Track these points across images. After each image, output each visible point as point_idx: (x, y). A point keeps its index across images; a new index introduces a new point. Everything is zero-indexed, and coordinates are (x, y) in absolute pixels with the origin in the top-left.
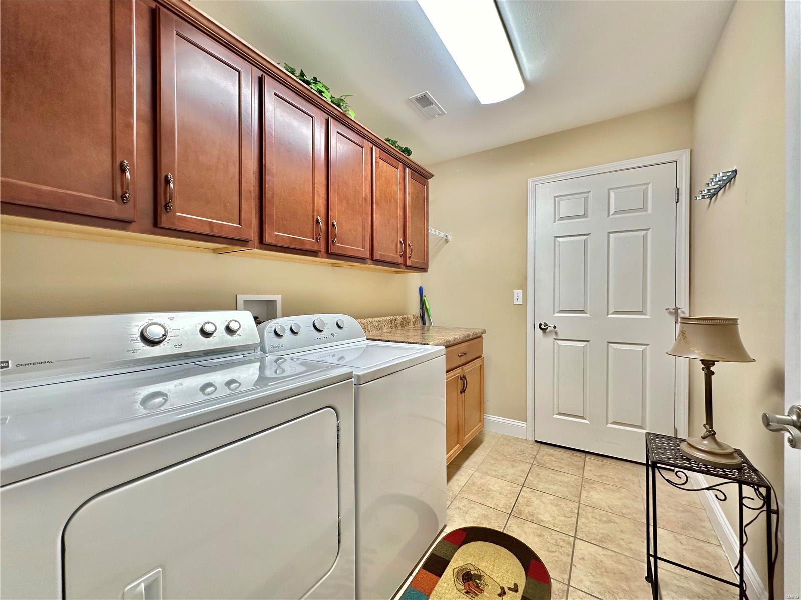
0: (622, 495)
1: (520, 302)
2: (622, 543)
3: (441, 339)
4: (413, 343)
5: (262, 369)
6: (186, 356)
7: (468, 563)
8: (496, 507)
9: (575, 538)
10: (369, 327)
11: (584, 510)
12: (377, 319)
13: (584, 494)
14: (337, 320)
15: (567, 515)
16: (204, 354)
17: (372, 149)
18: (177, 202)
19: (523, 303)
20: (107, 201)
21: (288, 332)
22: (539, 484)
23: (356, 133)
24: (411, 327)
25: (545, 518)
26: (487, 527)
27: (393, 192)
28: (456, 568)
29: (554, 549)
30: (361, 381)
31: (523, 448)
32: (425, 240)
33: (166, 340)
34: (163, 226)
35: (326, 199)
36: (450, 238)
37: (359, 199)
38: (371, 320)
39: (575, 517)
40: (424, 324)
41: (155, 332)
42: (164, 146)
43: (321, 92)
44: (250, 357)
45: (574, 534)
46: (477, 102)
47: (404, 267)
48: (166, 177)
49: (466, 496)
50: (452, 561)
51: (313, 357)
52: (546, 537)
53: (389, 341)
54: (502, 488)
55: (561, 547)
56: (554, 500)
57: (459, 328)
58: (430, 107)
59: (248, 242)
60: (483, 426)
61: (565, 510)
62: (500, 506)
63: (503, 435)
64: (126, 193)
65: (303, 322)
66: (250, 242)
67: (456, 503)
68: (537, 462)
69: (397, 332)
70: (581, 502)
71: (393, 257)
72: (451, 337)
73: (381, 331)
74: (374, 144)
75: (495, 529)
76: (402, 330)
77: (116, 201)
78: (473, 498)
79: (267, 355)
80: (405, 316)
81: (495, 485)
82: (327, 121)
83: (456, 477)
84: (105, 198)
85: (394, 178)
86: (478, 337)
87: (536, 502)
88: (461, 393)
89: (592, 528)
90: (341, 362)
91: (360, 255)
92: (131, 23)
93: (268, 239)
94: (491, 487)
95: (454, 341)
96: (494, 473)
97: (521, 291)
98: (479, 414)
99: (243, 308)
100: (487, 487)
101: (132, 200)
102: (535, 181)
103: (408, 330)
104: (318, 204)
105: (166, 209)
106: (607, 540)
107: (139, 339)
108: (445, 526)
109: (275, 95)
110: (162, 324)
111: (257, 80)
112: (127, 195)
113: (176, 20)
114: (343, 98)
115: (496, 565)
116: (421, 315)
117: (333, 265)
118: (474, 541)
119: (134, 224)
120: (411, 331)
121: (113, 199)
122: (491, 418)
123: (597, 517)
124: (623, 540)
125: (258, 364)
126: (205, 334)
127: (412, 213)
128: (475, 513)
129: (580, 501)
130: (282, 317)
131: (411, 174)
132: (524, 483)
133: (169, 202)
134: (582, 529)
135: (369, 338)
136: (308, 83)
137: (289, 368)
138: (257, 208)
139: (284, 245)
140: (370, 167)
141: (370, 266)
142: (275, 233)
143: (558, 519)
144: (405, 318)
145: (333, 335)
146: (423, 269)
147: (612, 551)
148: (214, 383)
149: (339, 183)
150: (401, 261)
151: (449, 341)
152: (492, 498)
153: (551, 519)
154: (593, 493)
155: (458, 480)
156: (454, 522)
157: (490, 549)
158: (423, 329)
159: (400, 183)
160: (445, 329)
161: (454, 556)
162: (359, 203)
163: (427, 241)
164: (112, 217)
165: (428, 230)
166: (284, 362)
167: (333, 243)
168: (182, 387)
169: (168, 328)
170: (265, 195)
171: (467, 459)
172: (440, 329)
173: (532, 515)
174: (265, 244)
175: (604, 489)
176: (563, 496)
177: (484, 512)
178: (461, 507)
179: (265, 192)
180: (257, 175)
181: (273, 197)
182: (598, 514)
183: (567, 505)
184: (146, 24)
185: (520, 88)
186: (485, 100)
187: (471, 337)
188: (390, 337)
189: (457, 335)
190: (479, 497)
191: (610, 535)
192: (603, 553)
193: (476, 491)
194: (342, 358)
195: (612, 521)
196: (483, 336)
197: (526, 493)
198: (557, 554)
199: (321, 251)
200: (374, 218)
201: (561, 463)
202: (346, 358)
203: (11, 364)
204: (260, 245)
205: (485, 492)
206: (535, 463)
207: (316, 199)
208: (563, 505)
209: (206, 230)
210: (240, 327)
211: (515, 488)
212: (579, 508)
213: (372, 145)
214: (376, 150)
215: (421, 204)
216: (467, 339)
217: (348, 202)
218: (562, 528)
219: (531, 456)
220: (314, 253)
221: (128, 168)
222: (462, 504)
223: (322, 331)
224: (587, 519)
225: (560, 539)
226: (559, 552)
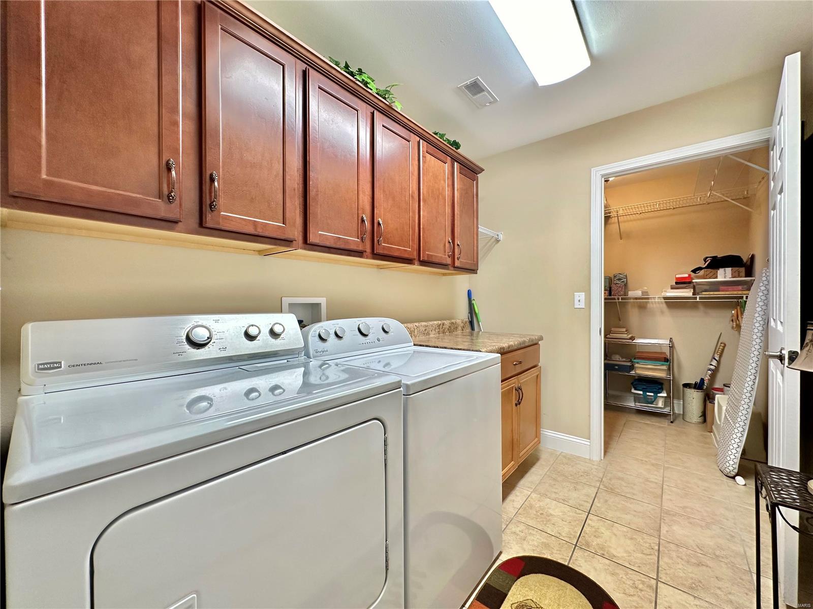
0: (714, 532)
1: (582, 305)
2: (719, 592)
3: (494, 346)
4: (464, 350)
5: (305, 374)
6: (231, 359)
7: (529, 598)
8: (558, 535)
9: (657, 580)
10: (416, 332)
11: (665, 547)
12: (424, 324)
13: (664, 529)
14: (382, 324)
15: (645, 552)
16: (249, 358)
17: (419, 143)
18: (222, 201)
19: (585, 305)
20: (153, 200)
21: (333, 336)
22: (608, 511)
23: (403, 126)
24: (459, 332)
25: (619, 552)
26: (549, 557)
27: (441, 188)
28: (515, 603)
29: (632, 591)
30: (410, 390)
31: (587, 469)
32: (475, 239)
33: (211, 343)
34: (208, 225)
35: (371, 196)
36: (501, 237)
37: (405, 196)
38: (417, 324)
39: (656, 555)
40: (473, 329)
41: (200, 334)
42: (209, 143)
43: (366, 84)
44: (294, 361)
45: (656, 576)
46: (535, 83)
47: (452, 268)
48: (211, 175)
49: (523, 520)
50: (510, 593)
51: (358, 363)
52: (621, 576)
53: (437, 347)
54: (564, 513)
55: (641, 590)
56: (627, 532)
57: (513, 334)
58: (481, 94)
59: (292, 241)
60: (540, 443)
61: (641, 545)
62: (563, 534)
63: (562, 452)
64: (172, 192)
65: (348, 325)
66: (294, 242)
67: (512, 528)
68: (603, 485)
69: (446, 338)
70: (662, 538)
71: (441, 257)
72: (505, 343)
73: (428, 336)
74: (421, 137)
75: (559, 561)
76: (449, 335)
77: (163, 200)
78: (531, 523)
79: (311, 360)
80: (453, 321)
81: (556, 510)
82: (373, 114)
83: (511, 497)
84: (152, 197)
85: (442, 173)
86: (535, 344)
87: (607, 533)
88: (516, 405)
89: (679, 570)
90: (387, 369)
91: (406, 256)
92: (177, 19)
93: (312, 239)
94: (551, 511)
95: (509, 348)
96: (554, 496)
97: (584, 293)
98: (535, 429)
99: (288, 311)
100: (547, 511)
101: (178, 199)
102: (599, 171)
103: (457, 335)
104: (363, 202)
105: (211, 208)
106: (699, 587)
107: (185, 341)
108: (501, 553)
109: (319, 88)
110: (208, 326)
111: (301, 74)
112: (173, 194)
113: (221, 14)
114: (388, 89)
115: (561, 604)
116: (470, 320)
117: (378, 266)
118: (535, 573)
119: (180, 223)
120: (460, 336)
121: (160, 198)
122: (547, 433)
123: (684, 557)
124: (719, 588)
125: (302, 369)
126: (250, 337)
127: (461, 211)
128: (534, 540)
129: (660, 536)
130: (327, 320)
131: (460, 169)
132: (590, 509)
133: (214, 201)
134: (665, 570)
135: (416, 343)
136: (352, 74)
137: (333, 374)
138: (301, 206)
139: (328, 244)
140: (417, 162)
141: (416, 267)
142: (320, 232)
143: (635, 556)
144: (452, 323)
145: (379, 340)
146: (473, 270)
147: (706, 601)
148: (258, 388)
149: (384, 179)
150: (449, 261)
151: (503, 348)
152: (553, 524)
153: (625, 555)
154: (675, 528)
155: (513, 501)
156: (511, 548)
157: (554, 584)
158: (472, 335)
159: (448, 178)
160: (497, 335)
161: (512, 588)
162: (406, 200)
163: (477, 240)
164: (158, 217)
165: (478, 228)
166: (328, 367)
167: (378, 242)
168: (227, 391)
169: (213, 330)
170: (309, 192)
171: (522, 477)
172: (492, 334)
173: (602, 549)
174: (309, 244)
175: (689, 523)
176: (638, 528)
177: (545, 541)
178: (518, 532)
179: (309, 189)
180: (301, 172)
181: (317, 195)
182: (684, 553)
183: (644, 539)
184: (191, 20)
185: (586, 63)
186: (542, 81)
187: (527, 344)
188: (437, 342)
189: (511, 341)
190: (538, 521)
191: (702, 581)
192: (695, 603)
193: (535, 515)
194: (387, 364)
195: (704, 564)
196: (540, 342)
197: (593, 521)
198: (635, 598)
199: (366, 251)
200: (421, 216)
201: (632, 488)
202: (392, 364)
203: (64, 365)
204: (304, 245)
205: (544, 517)
206: (601, 487)
207: (361, 195)
208: (639, 539)
209: (250, 230)
210: (284, 330)
211: (579, 514)
212: (659, 544)
213: (418, 139)
214: (423, 144)
215: (471, 200)
216: (523, 346)
217: (394, 199)
218: (639, 567)
219: (597, 479)
220: (359, 254)
221: (174, 166)
222: (519, 529)
223: (368, 335)
224: (671, 558)
225: (639, 580)
226: (639, 596)
